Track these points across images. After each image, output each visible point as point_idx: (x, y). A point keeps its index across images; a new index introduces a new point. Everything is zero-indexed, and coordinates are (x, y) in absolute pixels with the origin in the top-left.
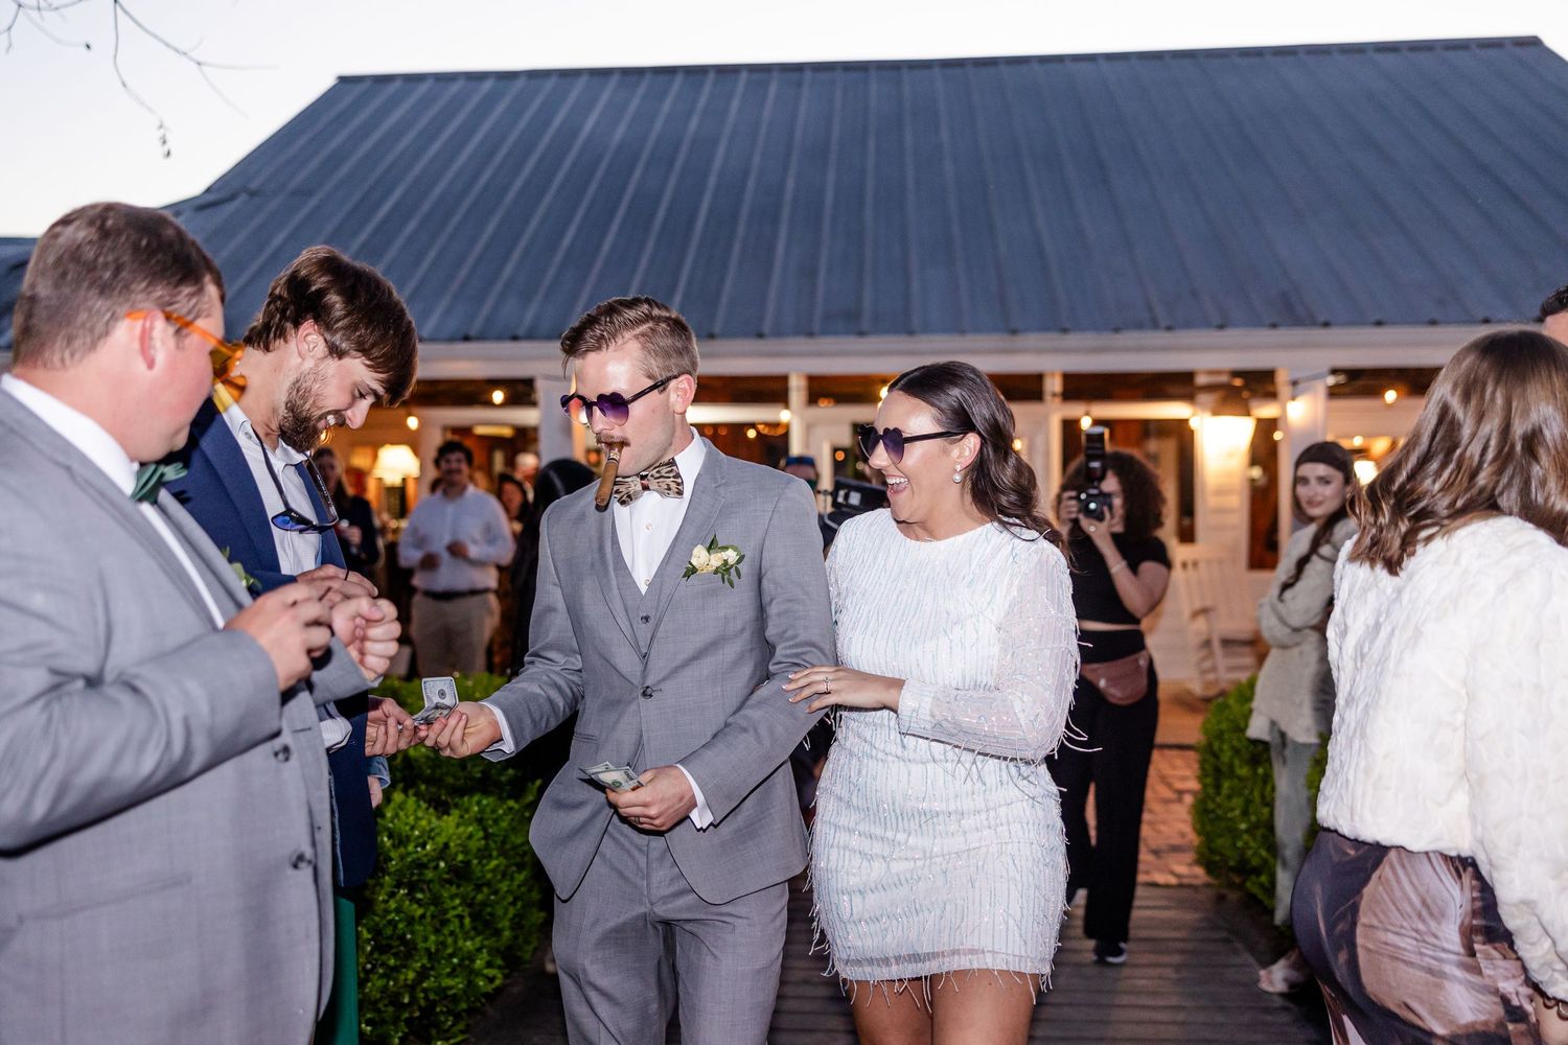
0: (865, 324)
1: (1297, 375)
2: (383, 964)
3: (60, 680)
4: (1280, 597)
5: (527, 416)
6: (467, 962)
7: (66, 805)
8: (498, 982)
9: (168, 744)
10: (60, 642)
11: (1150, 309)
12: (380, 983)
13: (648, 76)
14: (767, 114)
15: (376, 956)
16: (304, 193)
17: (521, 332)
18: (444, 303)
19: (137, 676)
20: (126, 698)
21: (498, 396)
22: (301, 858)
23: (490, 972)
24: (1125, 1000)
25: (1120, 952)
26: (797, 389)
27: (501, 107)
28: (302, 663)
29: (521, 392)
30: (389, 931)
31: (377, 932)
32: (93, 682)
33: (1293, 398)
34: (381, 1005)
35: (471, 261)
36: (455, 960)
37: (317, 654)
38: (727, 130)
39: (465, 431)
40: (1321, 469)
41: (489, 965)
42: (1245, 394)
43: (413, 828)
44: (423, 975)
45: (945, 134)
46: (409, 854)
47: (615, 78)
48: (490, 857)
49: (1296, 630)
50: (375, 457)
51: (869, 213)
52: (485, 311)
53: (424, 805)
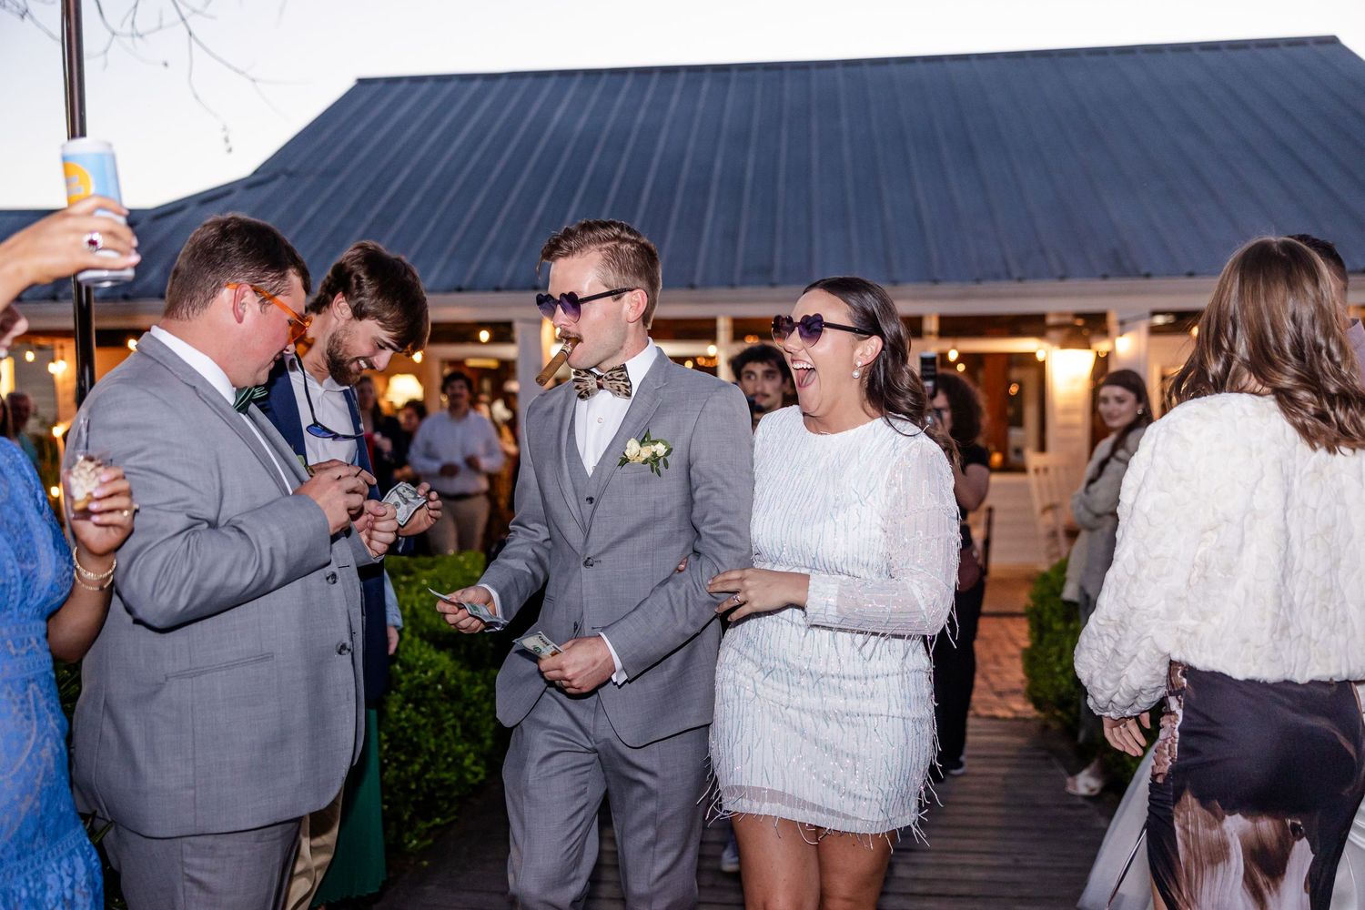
0: (776, 276)
1: (1124, 316)
2: (397, 760)
3: (194, 523)
4: (1087, 491)
5: (508, 351)
6: (458, 761)
7: (197, 602)
8: (481, 777)
9: (260, 566)
10: (194, 499)
11: (1005, 263)
12: (394, 773)
13: (605, 77)
14: (701, 106)
15: (391, 753)
16: (331, 173)
17: (502, 284)
18: (441, 262)
19: (241, 522)
20: (234, 535)
21: (484, 336)
22: (343, 647)
23: (475, 769)
24: (961, 799)
25: (960, 765)
26: (724, 327)
27: (487, 103)
28: (345, 517)
29: (502, 332)
30: (400, 735)
31: (392, 736)
32: (213, 525)
33: (1121, 335)
34: (395, 790)
35: (464, 225)
36: (450, 759)
37: (353, 512)
38: (668, 121)
39: (457, 363)
40: (1118, 391)
41: (475, 763)
42: (1086, 332)
43: (418, 659)
44: (425, 768)
45: (844, 122)
46: (415, 678)
47: (579, 79)
48: (476, 684)
49: (1098, 516)
50: (387, 384)
51: (781, 186)
52: (474, 268)
53: (426, 643)
